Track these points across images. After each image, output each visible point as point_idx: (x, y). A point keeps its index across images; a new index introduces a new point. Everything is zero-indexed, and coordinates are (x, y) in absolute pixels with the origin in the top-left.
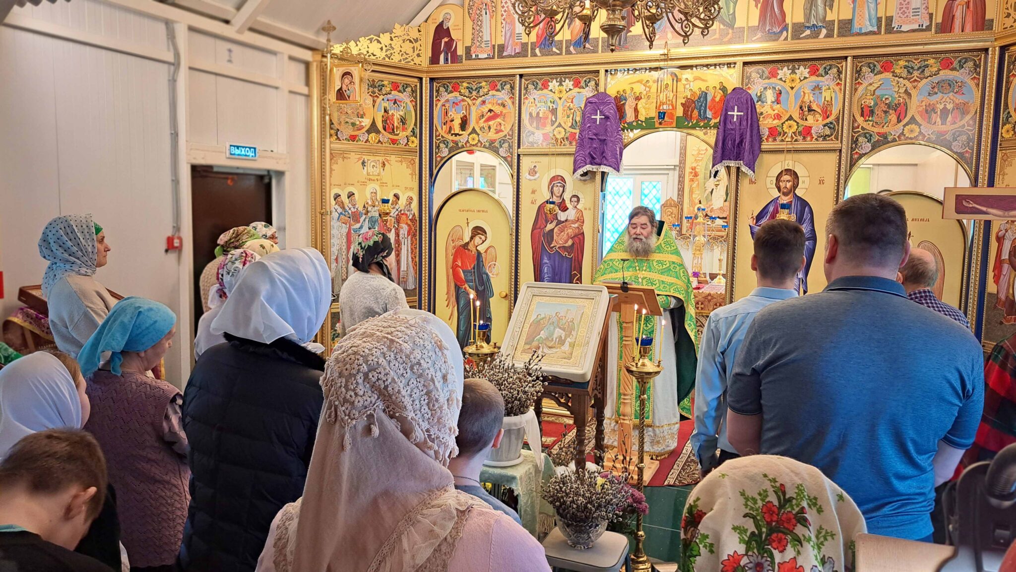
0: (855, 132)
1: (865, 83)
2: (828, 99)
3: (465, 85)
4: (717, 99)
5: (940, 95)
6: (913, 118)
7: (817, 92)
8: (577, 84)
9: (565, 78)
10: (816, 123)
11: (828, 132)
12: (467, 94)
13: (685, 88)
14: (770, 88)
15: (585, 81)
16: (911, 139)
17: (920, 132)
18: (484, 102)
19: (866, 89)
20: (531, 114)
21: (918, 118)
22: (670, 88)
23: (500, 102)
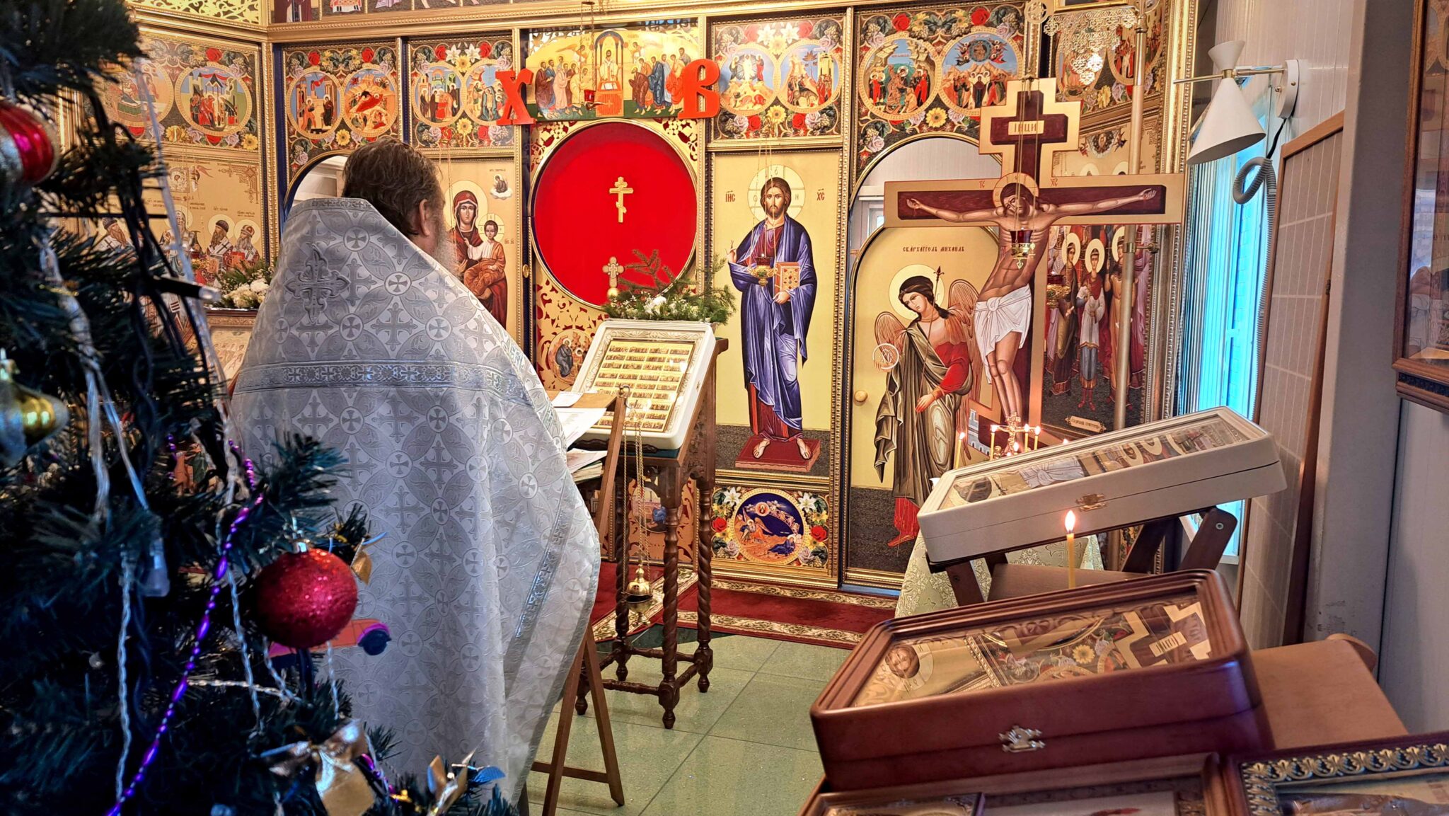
0: (862, 122)
1: (874, 48)
2: (825, 72)
3: (328, 54)
4: (678, 74)
5: (972, 63)
6: (937, 99)
7: (810, 62)
8: (485, 52)
9: (469, 43)
10: (810, 108)
11: (827, 122)
12: (331, 69)
13: (633, 57)
14: (747, 57)
15: (497, 47)
16: (936, 129)
17: (948, 120)
18: (355, 81)
19: (876, 57)
20: (423, 99)
21: (945, 99)
22: (613, 58)
23: (378, 80)
